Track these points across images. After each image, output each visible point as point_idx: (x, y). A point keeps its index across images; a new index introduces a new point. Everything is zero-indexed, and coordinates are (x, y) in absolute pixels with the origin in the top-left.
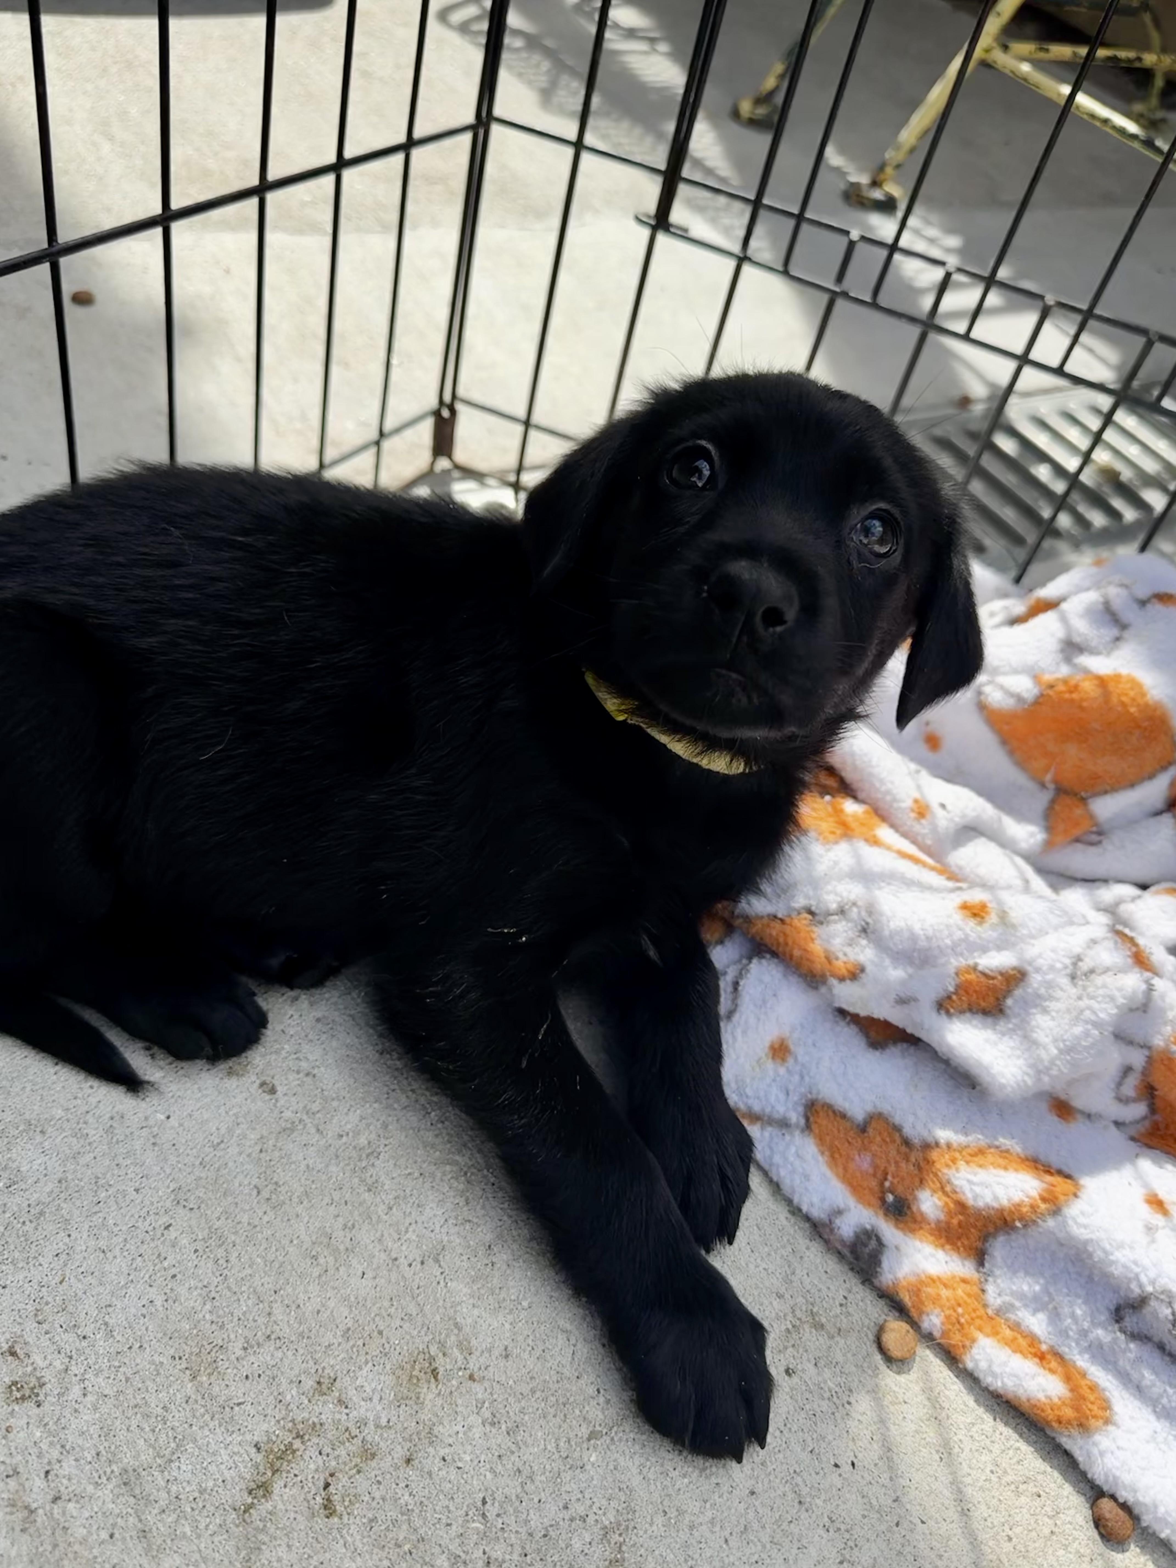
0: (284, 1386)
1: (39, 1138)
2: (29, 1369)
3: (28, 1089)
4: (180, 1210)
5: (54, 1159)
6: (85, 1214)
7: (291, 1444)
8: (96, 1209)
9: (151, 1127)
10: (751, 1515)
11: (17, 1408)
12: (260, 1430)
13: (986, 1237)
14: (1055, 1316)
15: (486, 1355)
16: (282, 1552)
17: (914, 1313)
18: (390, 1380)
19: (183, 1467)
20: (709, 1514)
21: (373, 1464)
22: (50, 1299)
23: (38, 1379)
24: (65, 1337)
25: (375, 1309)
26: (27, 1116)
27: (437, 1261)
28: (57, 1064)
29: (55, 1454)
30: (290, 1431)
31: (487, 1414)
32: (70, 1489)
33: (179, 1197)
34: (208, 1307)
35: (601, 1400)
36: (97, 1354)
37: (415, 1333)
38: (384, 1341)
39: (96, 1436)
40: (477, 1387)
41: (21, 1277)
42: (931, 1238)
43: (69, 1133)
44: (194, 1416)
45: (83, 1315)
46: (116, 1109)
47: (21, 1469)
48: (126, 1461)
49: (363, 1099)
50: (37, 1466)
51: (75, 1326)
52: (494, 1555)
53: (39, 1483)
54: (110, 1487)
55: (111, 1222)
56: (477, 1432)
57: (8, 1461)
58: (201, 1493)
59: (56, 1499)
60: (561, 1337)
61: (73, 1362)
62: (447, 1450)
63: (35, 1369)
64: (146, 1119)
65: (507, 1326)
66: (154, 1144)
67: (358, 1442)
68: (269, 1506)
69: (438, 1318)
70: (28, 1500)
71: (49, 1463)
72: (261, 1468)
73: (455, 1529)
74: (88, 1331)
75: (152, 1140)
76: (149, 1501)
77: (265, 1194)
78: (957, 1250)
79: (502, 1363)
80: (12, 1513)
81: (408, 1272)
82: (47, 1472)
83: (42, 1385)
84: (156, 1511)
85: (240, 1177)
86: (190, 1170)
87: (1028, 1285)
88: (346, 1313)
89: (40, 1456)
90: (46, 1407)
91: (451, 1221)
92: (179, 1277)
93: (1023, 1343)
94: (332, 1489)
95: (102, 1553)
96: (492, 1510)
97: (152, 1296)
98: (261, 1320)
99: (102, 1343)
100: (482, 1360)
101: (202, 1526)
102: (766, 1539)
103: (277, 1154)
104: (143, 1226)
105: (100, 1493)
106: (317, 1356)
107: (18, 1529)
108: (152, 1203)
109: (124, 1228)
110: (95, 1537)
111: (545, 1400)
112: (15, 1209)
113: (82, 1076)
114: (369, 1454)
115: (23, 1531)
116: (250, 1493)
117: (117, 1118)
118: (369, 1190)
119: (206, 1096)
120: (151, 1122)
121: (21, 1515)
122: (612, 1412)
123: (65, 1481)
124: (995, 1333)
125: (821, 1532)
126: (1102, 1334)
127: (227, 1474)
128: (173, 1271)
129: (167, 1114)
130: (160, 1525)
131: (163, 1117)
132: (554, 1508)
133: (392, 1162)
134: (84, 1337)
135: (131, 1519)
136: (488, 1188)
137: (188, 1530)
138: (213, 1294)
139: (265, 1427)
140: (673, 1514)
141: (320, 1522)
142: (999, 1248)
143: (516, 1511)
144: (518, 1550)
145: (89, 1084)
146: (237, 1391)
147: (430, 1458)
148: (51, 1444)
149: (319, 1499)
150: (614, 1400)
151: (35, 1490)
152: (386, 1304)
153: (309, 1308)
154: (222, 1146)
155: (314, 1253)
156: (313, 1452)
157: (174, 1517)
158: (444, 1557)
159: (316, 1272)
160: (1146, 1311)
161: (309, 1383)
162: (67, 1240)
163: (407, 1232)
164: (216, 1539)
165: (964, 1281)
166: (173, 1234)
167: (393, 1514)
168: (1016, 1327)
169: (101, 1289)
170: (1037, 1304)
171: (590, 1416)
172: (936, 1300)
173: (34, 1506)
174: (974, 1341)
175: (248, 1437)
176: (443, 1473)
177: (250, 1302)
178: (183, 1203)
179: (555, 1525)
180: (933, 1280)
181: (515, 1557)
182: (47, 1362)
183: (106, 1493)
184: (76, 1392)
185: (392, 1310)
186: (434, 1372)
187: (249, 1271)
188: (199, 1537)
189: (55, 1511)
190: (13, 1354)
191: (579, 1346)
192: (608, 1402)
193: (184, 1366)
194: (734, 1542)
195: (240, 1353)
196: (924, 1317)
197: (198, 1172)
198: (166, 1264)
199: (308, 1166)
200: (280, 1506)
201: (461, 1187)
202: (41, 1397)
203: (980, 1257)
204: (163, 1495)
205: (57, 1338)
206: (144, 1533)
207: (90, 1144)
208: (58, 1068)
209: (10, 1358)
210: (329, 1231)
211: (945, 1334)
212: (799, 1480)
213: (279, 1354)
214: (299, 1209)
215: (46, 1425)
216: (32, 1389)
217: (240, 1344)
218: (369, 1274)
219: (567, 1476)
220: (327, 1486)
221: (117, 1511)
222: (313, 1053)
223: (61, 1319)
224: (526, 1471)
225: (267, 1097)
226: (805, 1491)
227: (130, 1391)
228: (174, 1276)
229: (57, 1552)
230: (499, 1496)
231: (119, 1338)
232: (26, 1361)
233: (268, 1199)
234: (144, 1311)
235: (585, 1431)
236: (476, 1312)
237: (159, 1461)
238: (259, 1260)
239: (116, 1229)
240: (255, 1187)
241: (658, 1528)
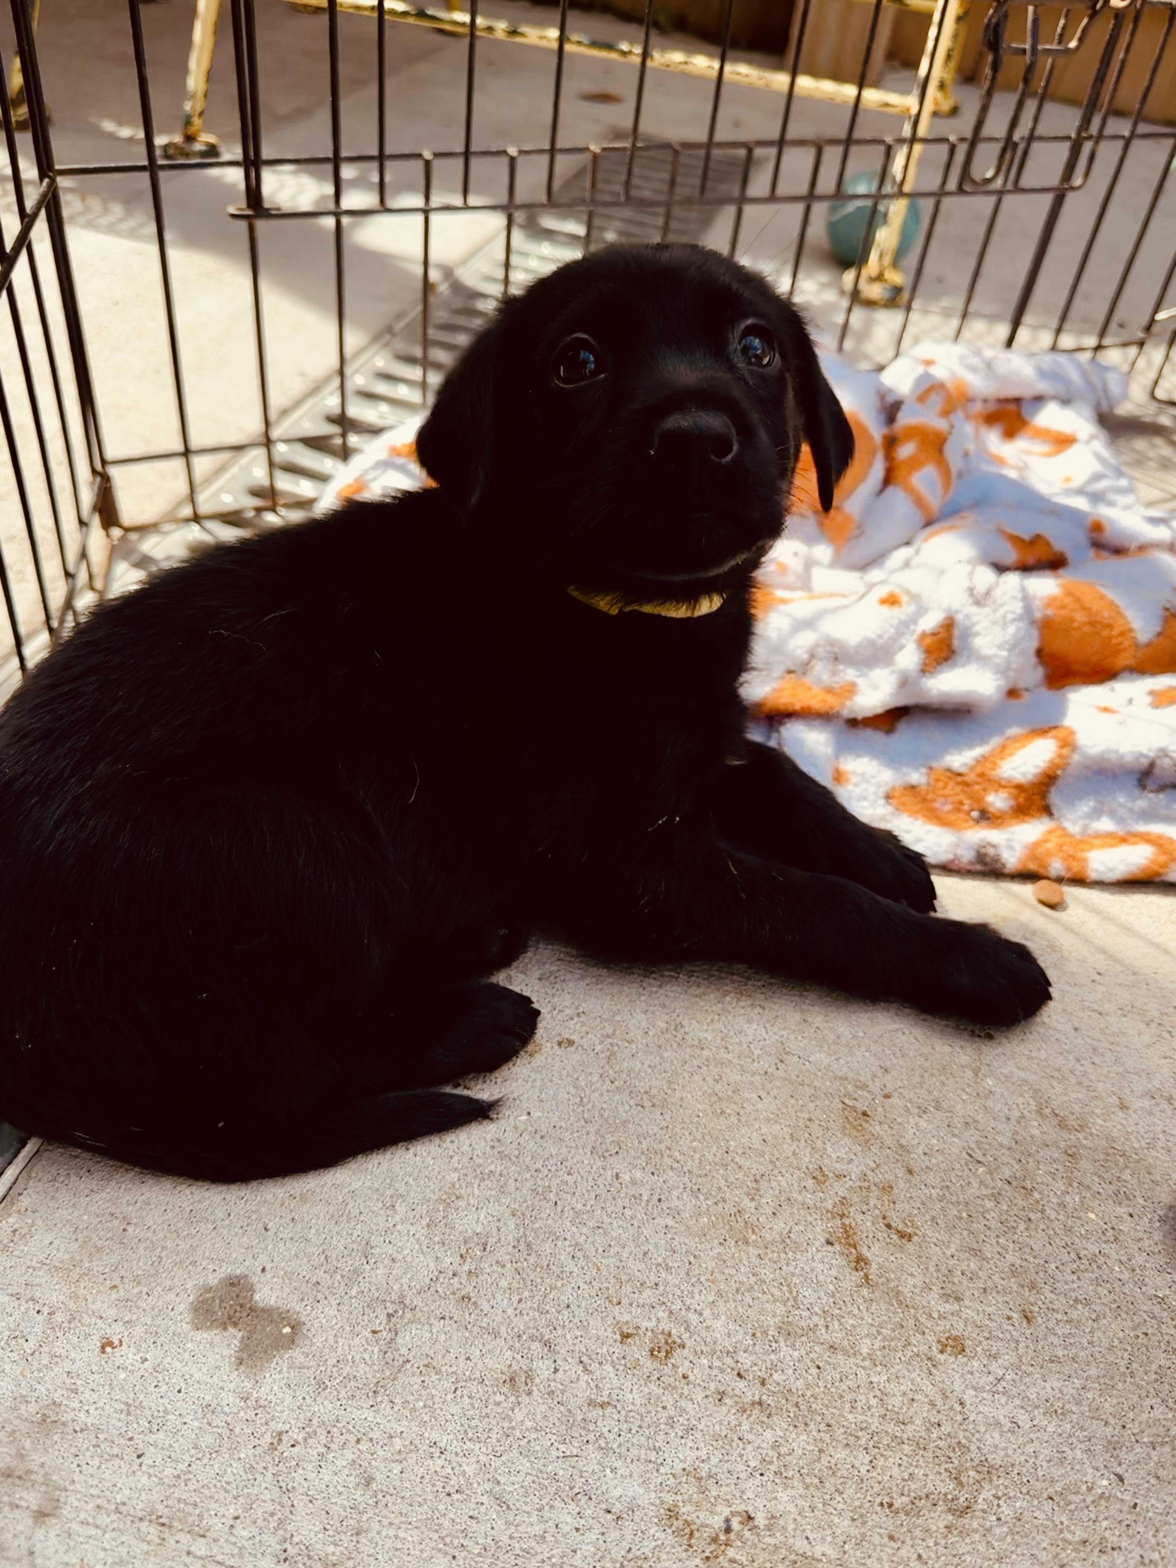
0: (800, 1198)
1: (462, 1203)
2: (649, 1334)
3: (411, 1181)
4: (611, 1160)
5: (491, 1205)
6: (557, 1218)
7: (843, 1224)
8: (559, 1209)
9: (526, 1130)
10: (1088, 1040)
11: (673, 1361)
12: (819, 1232)
13: (1044, 795)
14: (1112, 814)
15: (876, 1080)
16: (911, 1281)
17: (1042, 872)
18: (846, 1140)
19: (806, 1294)
20: (1071, 1057)
21: (896, 1191)
22: (605, 1285)
23: (663, 1333)
24: (645, 1295)
25: (791, 1110)
26: (434, 1197)
27: (788, 1053)
28: (407, 1149)
29: (729, 1361)
30: (833, 1218)
31: (916, 1111)
32: (764, 1369)
33: (600, 1152)
34: (702, 1197)
35: (958, 1049)
36: (675, 1286)
37: (827, 1102)
38: (817, 1122)
39: (738, 1328)
40: (894, 1100)
41: (570, 1291)
42: (1014, 821)
43: (478, 1181)
44: (775, 1262)
45: (637, 1273)
46: (489, 1140)
47: (722, 1389)
48: (772, 1323)
49: (630, 1001)
50: (729, 1378)
51: (642, 1284)
52: (1007, 1176)
53: (741, 1384)
54: (782, 1344)
55: (579, 1206)
56: (923, 1124)
57: (708, 1393)
58: (833, 1296)
59: (763, 1383)
60: (899, 1034)
61: (669, 1304)
62: (921, 1148)
63: (652, 1331)
64: (516, 1127)
65: (867, 1054)
66: (542, 1137)
67: (873, 1188)
68: (874, 1266)
69: (828, 1084)
70: (748, 1399)
71: (733, 1369)
72: (845, 1251)
73: (975, 1183)
74: (653, 1279)
75: (538, 1136)
76: (813, 1329)
77: (648, 1104)
78: (1033, 816)
79: (888, 1077)
80: (750, 1416)
81: (781, 1073)
82: (739, 1374)
83: (670, 1335)
84: (823, 1331)
85: (621, 1109)
86: (584, 1132)
87: (1086, 806)
88: (778, 1127)
89: (722, 1371)
90: (688, 1343)
91: (768, 1025)
92: (663, 1197)
93: (1109, 840)
94: (893, 1225)
95: (826, 1381)
96: (978, 1155)
97: (663, 1223)
98: (740, 1175)
99: (670, 1277)
100: (877, 1084)
101: (856, 1311)
102: (1108, 1046)
103: (624, 1076)
104: (602, 1190)
105: (782, 1354)
106: (795, 1164)
107: (765, 1419)
108: (589, 1172)
109: (592, 1202)
110: (810, 1378)
111: (932, 1075)
112: (508, 1257)
113: (436, 1140)
114: (887, 1189)
115: (769, 1416)
116: (857, 1270)
117: (496, 1144)
118: (702, 1049)
119: (535, 1080)
120: (522, 1127)
121: (756, 1411)
122: (969, 1051)
123: (755, 1368)
124: (1092, 847)
125: (1124, 1019)
126: (1141, 803)
127: (834, 1273)
128: (656, 1197)
129: (525, 1112)
130: (835, 1334)
131: (524, 1117)
132: (1004, 1125)
133: (694, 1022)
134: (656, 1285)
135: (816, 1348)
136: (763, 990)
137: (851, 1322)
138: (695, 1188)
139: (818, 1229)
140: (1056, 1074)
141: (910, 1247)
142: (1055, 798)
143: (989, 1144)
144: (1013, 1162)
145: (448, 1140)
146: (779, 1226)
147: (917, 1159)
148: (719, 1358)
149: (895, 1237)
150: (963, 1043)
151: (745, 1390)
152: (793, 1101)
153: (757, 1144)
154: (585, 1100)
155: (719, 1111)
156: (859, 1217)
157: (836, 1323)
158: (987, 1201)
159: (734, 1119)
160: (1157, 771)
161: (810, 1183)
162: (567, 1243)
163: (753, 1053)
164: (873, 1310)
165: (1051, 832)
166: (626, 1177)
167: (938, 1206)
168: (1098, 835)
169: (627, 1249)
170: (1097, 813)
171: (963, 1062)
172: (1049, 854)
173: (757, 1398)
174: (1085, 860)
175: (817, 1244)
176: (934, 1161)
177: (721, 1172)
178: (607, 1154)
179: (1016, 1133)
180: (1037, 844)
181: (1017, 1167)
182: (654, 1320)
183: (785, 1350)
184: (693, 1318)
185: (801, 1102)
186: (865, 1114)
187: (697, 1156)
188: (862, 1319)
189: (772, 1388)
190: (628, 1336)
191: (913, 1031)
192: (962, 1047)
193: (733, 1242)
194: (1097, 1060)
195: (753, 1204)
196: (1050, 869)
197: (592, 1128)
198: (645, 1198)
199: (650, 1066)
200: (881, 1260)
201: (749, 1002)
202: (678, 1341)
203: (1047, 811)
204: (816, 1319)
205: (641, 1301)
206: (832, 1347)
207: (501, 1175)
208: (412, 1150)
209: (629, 1340)
210: (710, 1091)
211: (1068, 869)
212: (1087, 1004)
213: (774, 1184)
214: (678, 1094)
215: (702, 1352)
216: (666, 1343)
217: (746, 1201)
218: (763, 1095)
219: (990, 1103)
220: (889, 1226)
221: (803, 1352)
222: (566, 1000)
223: (627, 1289)
224: (969, 1120)
225: (573, 1049)
226: (1096, 1006)
227: (722, 1286)
228: (660, 1200)
229: (802, 1407)
230: (973, 1146)
231: (676, 1265)
232: (640, 1332)
233: (653, 1105)
234: (669, 1236)
235: (969, 1073)
236: (842, 1062)
237: (789, 1304)
238: (694, 1144)
239: (588, 1207)
240: (637, 1105)
241: (1059, 1088)
